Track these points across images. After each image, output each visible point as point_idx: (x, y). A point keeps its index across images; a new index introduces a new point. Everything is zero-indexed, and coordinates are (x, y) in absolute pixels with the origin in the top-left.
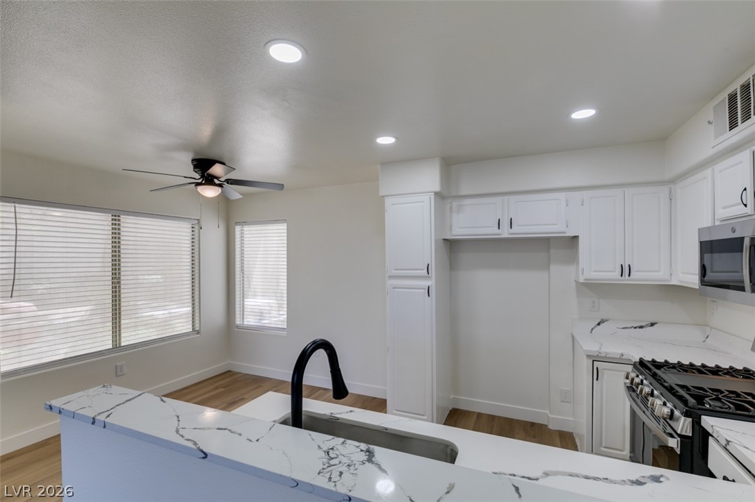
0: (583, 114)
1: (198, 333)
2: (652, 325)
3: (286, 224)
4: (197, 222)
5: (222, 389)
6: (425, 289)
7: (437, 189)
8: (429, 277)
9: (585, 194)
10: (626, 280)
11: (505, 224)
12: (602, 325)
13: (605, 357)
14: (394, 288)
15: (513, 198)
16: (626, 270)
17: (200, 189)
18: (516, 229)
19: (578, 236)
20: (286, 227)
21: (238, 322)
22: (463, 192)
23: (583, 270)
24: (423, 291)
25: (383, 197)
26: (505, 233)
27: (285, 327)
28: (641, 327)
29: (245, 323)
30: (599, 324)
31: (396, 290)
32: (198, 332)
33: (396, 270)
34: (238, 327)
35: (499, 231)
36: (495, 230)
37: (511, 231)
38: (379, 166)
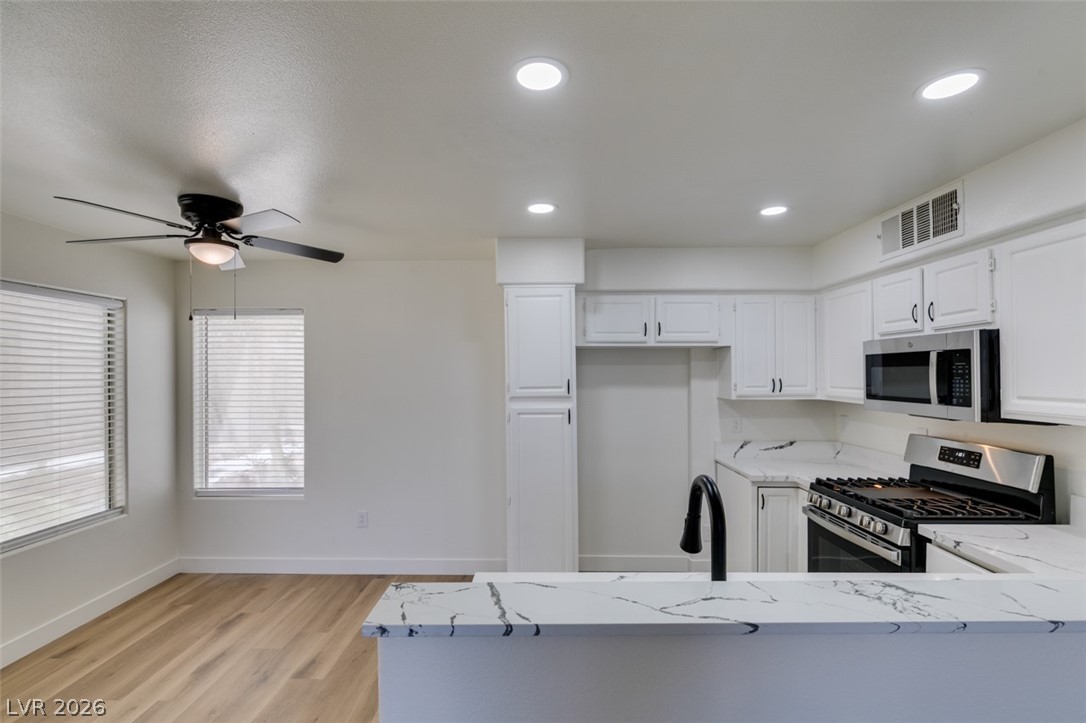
0: (774, 211)
1: (122, 512)
2: (791, 443)
3: (303, 317)
4: (121, 305)
5: (187, 607)
6: (563, 413)
7: (581, 279)
8: (569, 397)
9: (740, 298)
10: (777, 396)
11: (652, 329)
12: (745, 448)
13: (772, 482)
14: (519, 414)
15: (661, 298)
16: (777, 385)
17: (194, 248)
18: (664, 336)
19: (729, 347)
20: (302, 322)
21: (198, 485)
22: (604, 286)
23: (735, 386)
24: (561, 416)
25: (501, 285)
26: (652, 341)
27: (302, 486)
28: (781, 447)
29: (210, 486)
30: (742, 447)
31: (521, 416)
32: (123, 510)
33: (521, 388)
34: (197, 494)
35: (644, 338)
36: (640, 337)
37: (659, 338)
38: (496, 241)
